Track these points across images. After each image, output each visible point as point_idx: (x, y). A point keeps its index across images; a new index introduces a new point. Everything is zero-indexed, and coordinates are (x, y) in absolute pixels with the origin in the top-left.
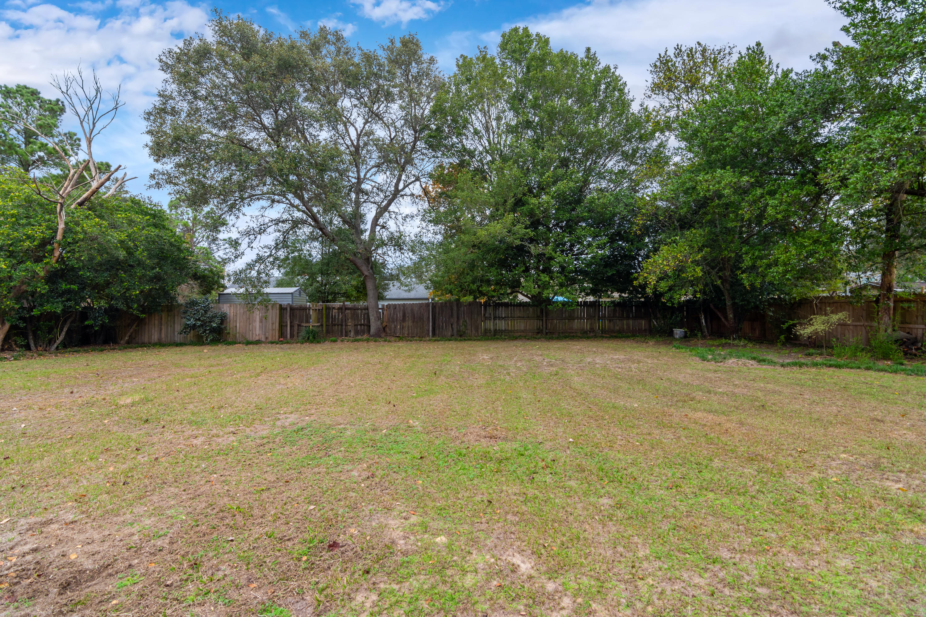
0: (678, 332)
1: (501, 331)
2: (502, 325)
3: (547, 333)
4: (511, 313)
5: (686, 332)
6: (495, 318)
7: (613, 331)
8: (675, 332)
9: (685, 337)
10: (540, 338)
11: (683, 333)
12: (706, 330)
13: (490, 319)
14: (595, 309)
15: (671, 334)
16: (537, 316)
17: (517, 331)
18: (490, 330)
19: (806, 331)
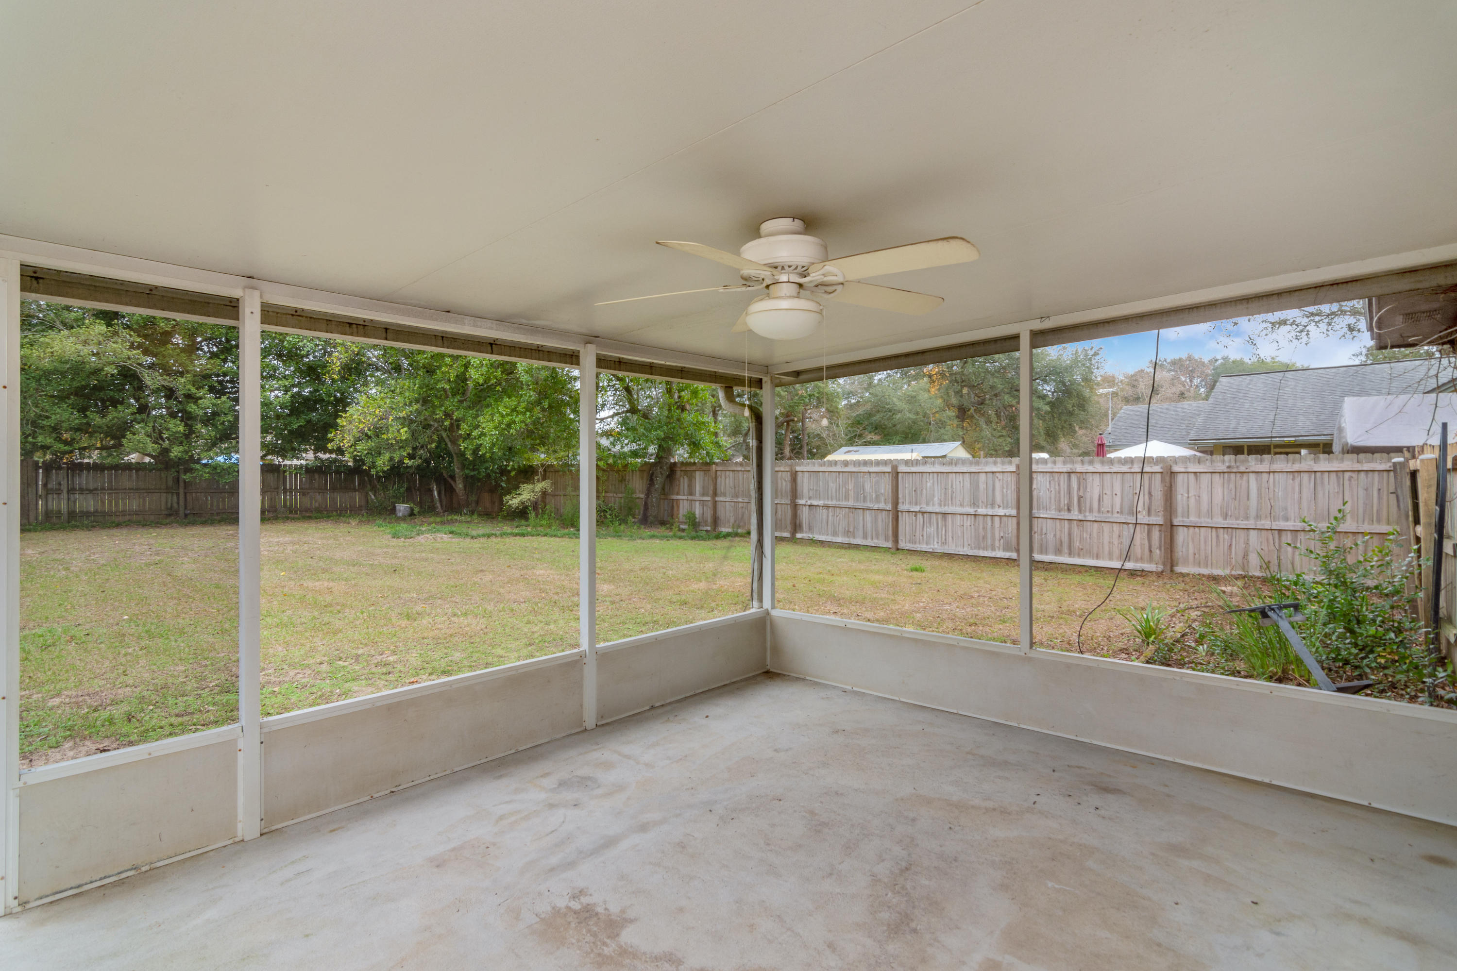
0: (402, 508)
1: (87, 514)
2: (86, 503)
3: (186, 515)
4: (110, 482)
5: (412, 510)
6: (71, 491)
7: (307, 510)
8: (398, 508)
9: (412, 514)
10: (169, 524)
11: (408, 510)
12: (438, 505)
13: (58, 491)
14: (278, 477)
15: (393, 510)
16: (167, 488)
17: (124, 513)
18: (59, 512)
19: (514, 501)
